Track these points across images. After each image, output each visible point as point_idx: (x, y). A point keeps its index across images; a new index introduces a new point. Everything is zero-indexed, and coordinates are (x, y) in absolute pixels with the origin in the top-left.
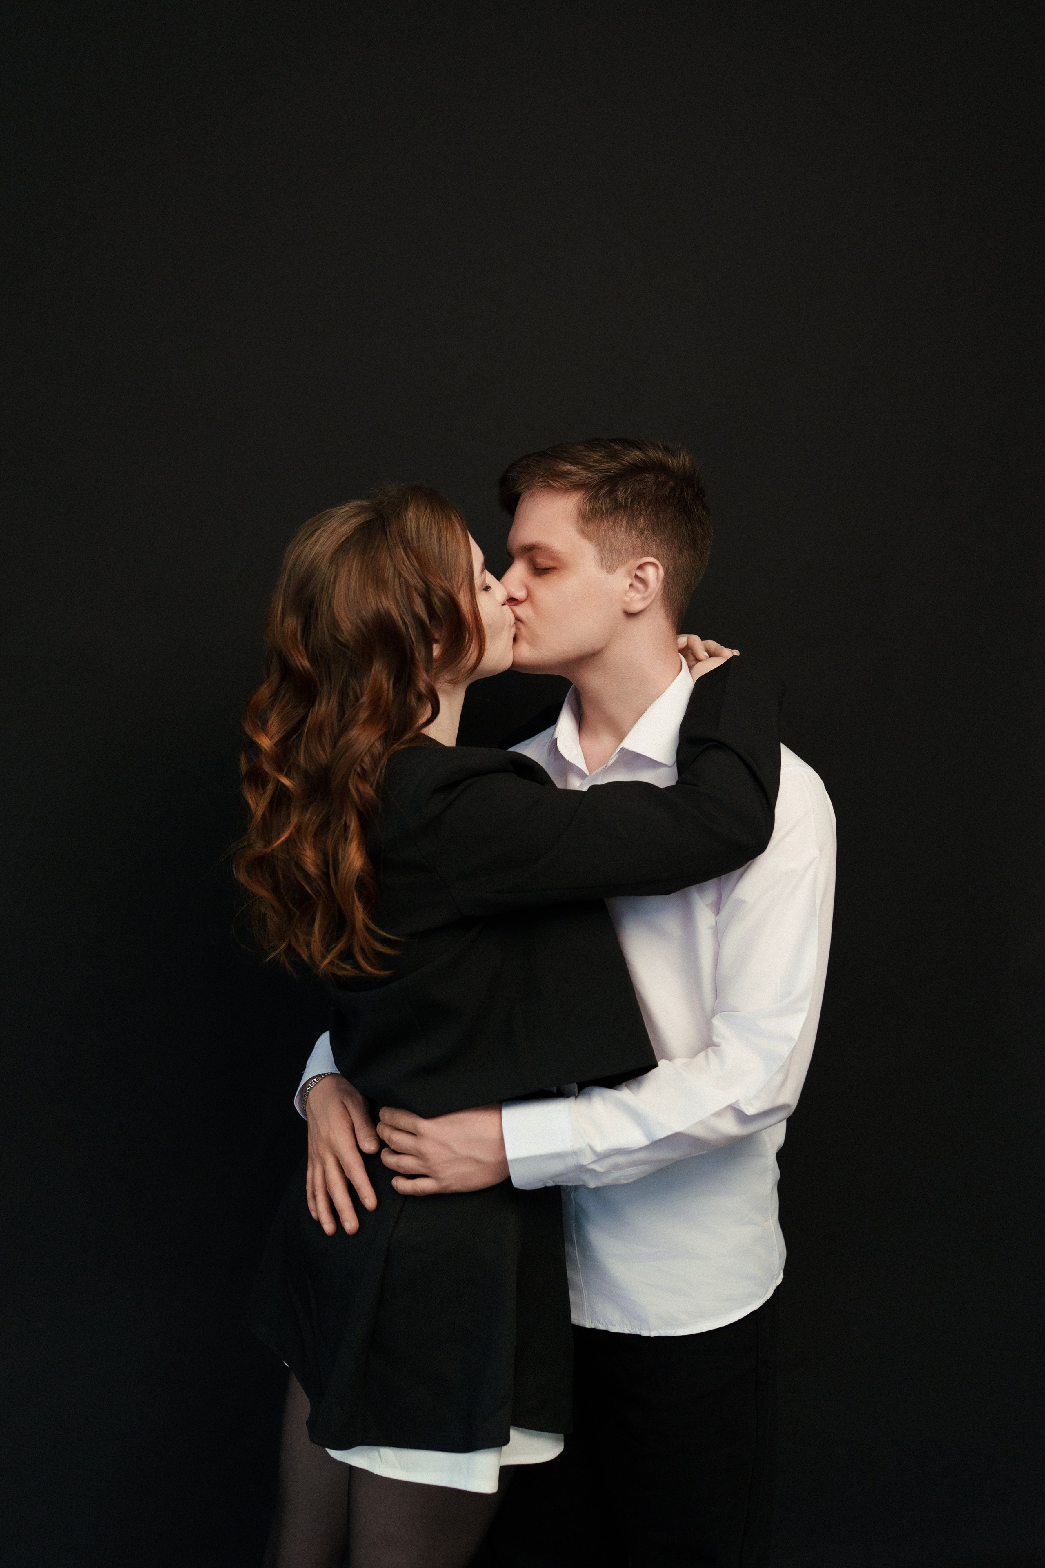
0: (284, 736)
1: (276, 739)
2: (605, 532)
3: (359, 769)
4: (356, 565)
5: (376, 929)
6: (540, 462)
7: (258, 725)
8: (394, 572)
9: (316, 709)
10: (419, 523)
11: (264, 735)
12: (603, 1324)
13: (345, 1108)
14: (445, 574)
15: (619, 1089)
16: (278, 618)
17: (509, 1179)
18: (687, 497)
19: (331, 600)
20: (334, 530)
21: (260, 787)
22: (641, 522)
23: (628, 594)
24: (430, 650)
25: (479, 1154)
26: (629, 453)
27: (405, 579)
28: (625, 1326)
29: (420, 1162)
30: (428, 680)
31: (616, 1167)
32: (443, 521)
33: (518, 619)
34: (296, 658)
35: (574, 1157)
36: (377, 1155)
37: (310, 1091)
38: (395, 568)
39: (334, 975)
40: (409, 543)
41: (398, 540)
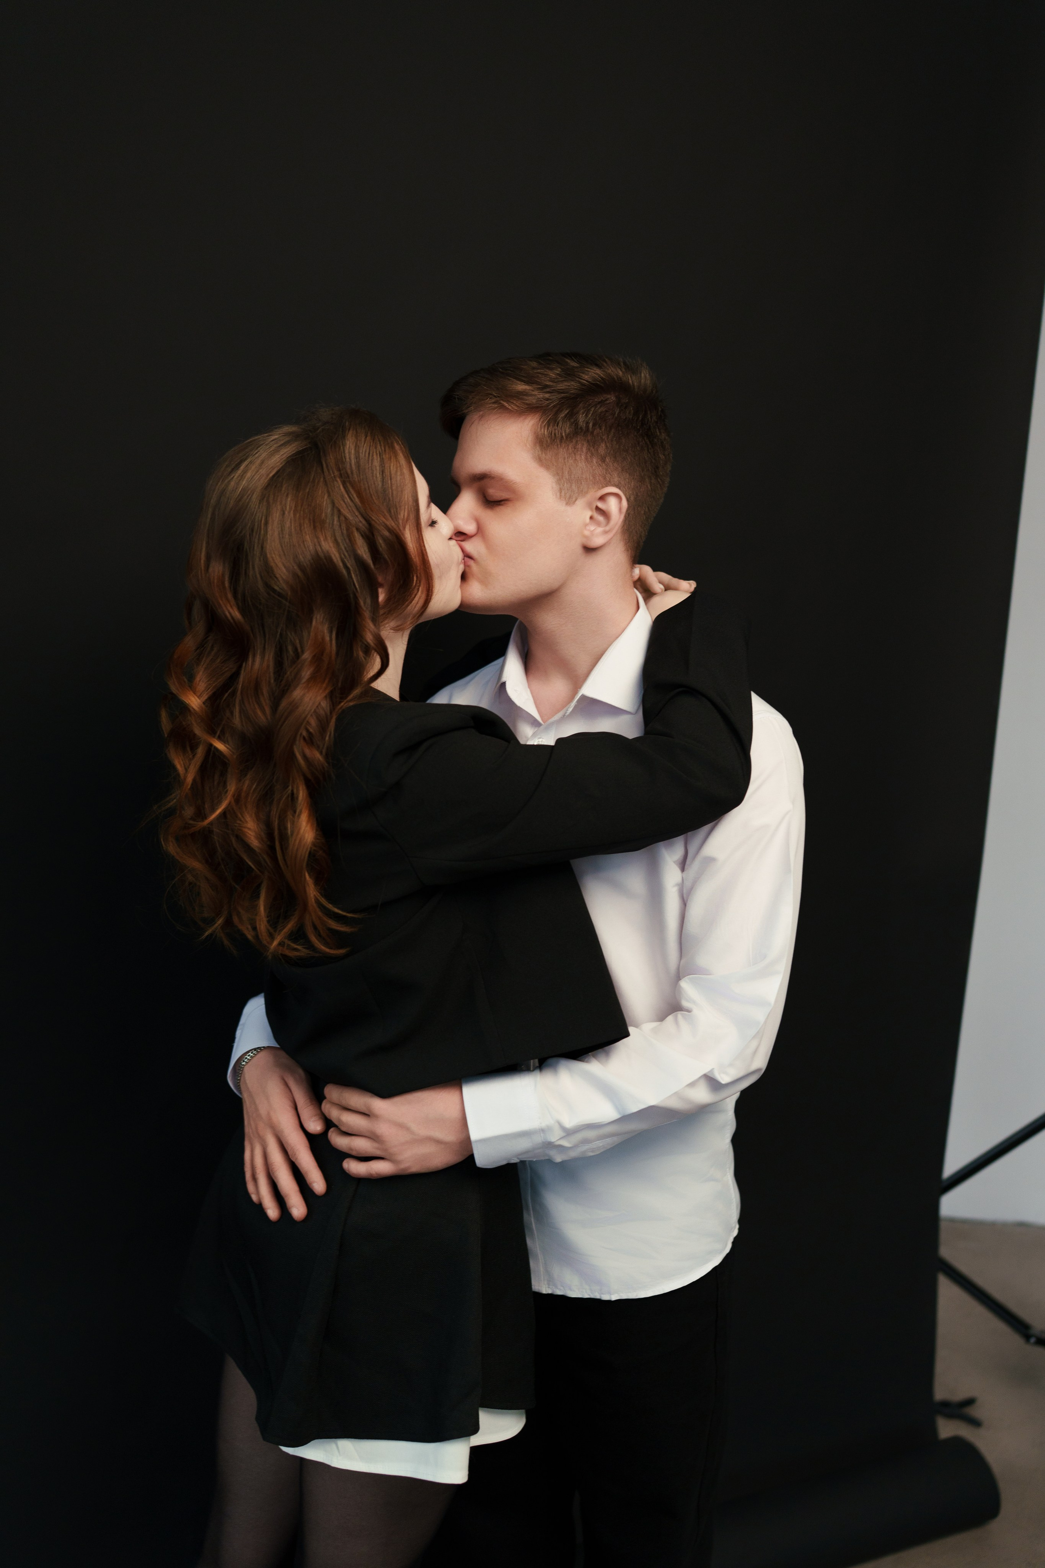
0: (214, 694)
1: (205, 697)
2: (564, 459)
3: (305, 733)
4: (290, 503)
5: (330, 906)
6: (490, 380)
7: (185, 682)
8: (333, 509)
9: (250, 664)
10: (359, 452)
11: (193, 694)
12: (560, 1290)
13: (286, 1085)
14: (389, 511)
15: (586, 1060)
16: (202, 561)
17: (471, 1157)
18: (651, 419)
19: (263, 544)
20: (262, 462)
21: (188, 749)
22: (602, 450)
23: (588, 528)
24: (375, 596)
25: (439, 1134)
26: (588, 371)
27: (345, 518)
28: (584, 1291)
29: (376, 1145)
30: (376, 630)
31: (585, 1141)
32: (385, 451)
33: (467, 556)
34: (224, 608)
35: (542, 1134)
36: (324, 1134)
37: (246, 1067)
38: (333, 503)
39: (284, 956)
40: (348, 476)
41: (337, 473)
